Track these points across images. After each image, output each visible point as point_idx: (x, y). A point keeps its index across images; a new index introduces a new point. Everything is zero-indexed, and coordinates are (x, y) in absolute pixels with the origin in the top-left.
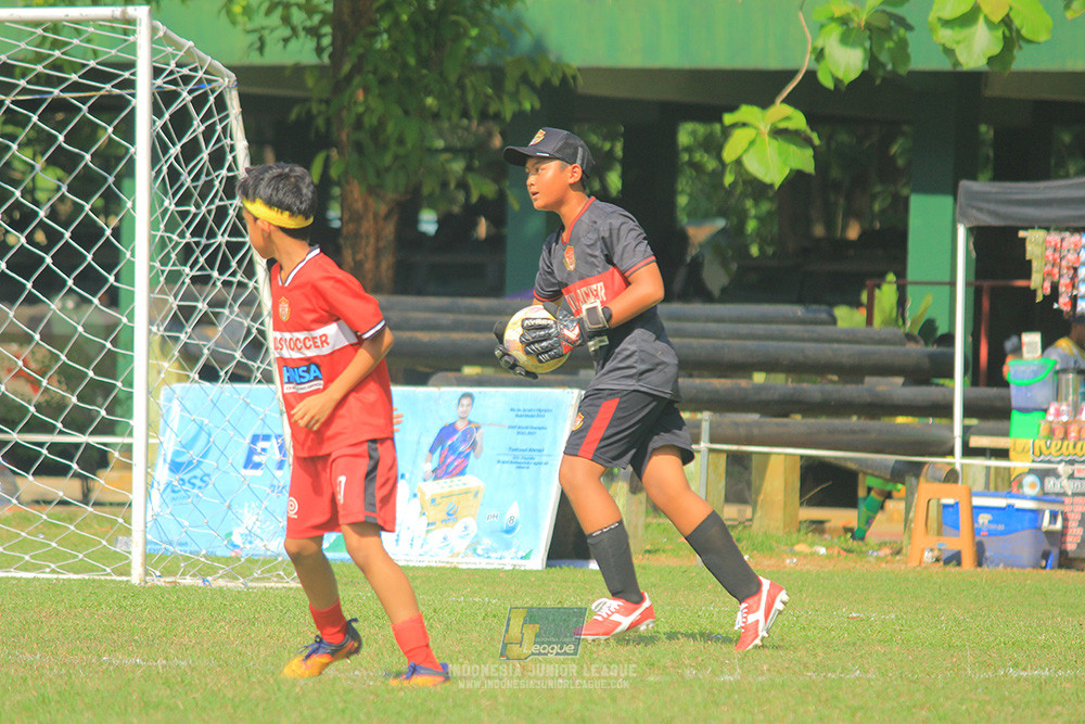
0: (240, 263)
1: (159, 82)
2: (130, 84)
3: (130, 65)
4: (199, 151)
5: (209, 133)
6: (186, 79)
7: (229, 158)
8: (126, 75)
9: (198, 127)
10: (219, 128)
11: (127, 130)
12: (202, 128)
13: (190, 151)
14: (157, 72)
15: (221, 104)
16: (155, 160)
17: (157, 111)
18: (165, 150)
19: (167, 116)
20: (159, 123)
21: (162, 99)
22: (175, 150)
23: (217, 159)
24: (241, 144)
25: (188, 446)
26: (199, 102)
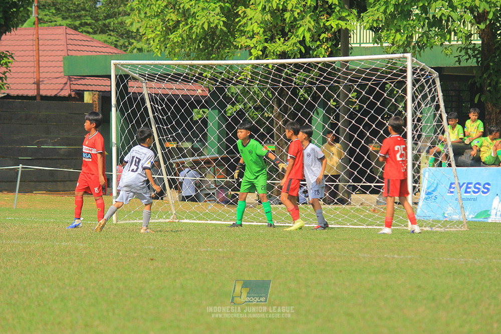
0: (440, 131)
1: (415, 76)
2: (405, 77)
3: (405, 71)
4: (428, 97)
5: (430, 92)
6: (423, 75)
7: (437, 99)
8: (405, 74)
9: (427, 89)
10: (433, 89)
11: (405, 91)
12: (428, 90)
13: (424, 97)
14: (413, 73)
15: (434, 82)
16: (413, 101)
17: (414, 85)
18: (417, 97)
19: (417, 86)
20: (415, 89)
21: (416, 81)
22: (420, 97)
23: (433, 99)
24: (440, 94)
25: (428, 188)
26: (427, 82)
